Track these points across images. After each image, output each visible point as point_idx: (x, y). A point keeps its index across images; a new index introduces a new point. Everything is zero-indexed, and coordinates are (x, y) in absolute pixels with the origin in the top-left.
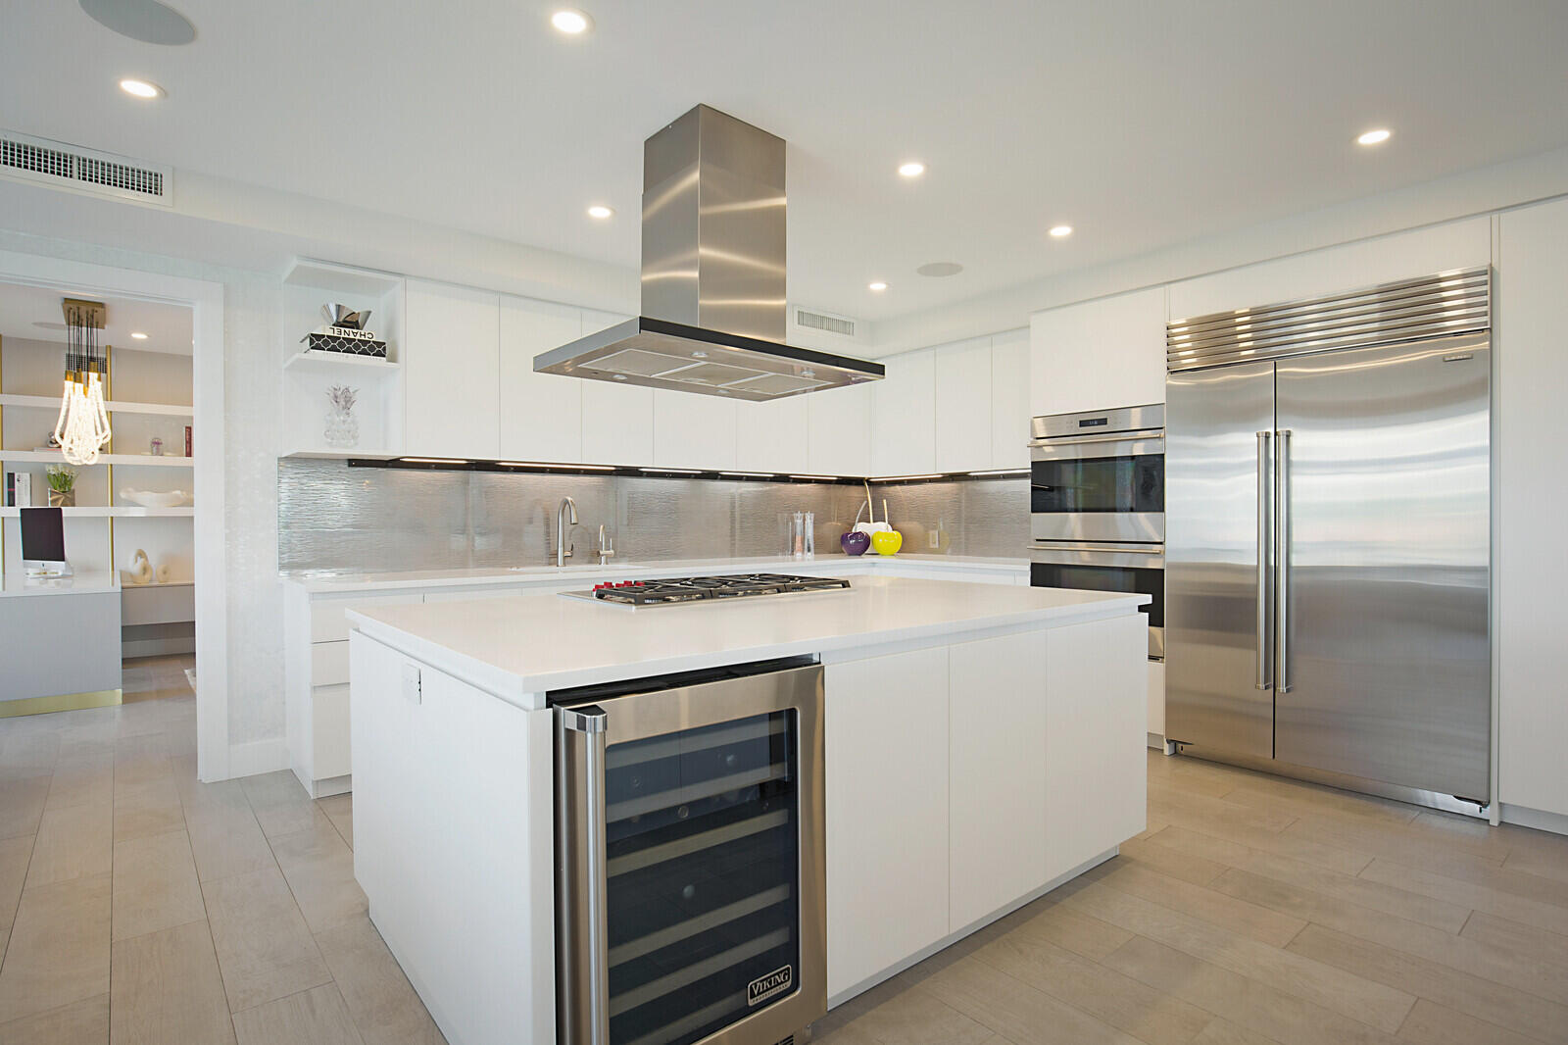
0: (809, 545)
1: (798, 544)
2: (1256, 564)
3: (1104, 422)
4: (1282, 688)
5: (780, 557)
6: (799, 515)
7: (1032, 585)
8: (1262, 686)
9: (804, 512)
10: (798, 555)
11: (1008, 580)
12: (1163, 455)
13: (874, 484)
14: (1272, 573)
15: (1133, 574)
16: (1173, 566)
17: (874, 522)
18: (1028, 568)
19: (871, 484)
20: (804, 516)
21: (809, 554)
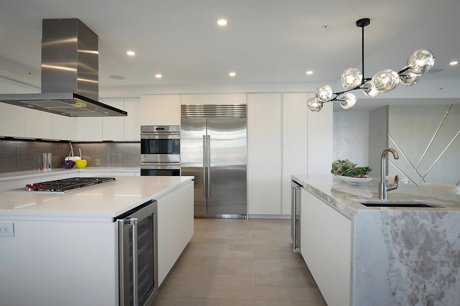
0: (49, 165)
1: (45, 165)
2: (203, 166)
3: (163, 129)
4: (209, 197)
5: (35, 171)
6: (45, 154)
7: (141, 175)
8: (204, 197)
9: (47, 153)
10: (45, 170)
11: (133, 175)
12: (179, 139)
13: (74, 143)
14: (207, 168)
15: (171, 171)
16: (182, 168)
17: (74, 156)
18: (140, 171)
19: (72, 143)
20: (47, 155)
21: (49, 169)
